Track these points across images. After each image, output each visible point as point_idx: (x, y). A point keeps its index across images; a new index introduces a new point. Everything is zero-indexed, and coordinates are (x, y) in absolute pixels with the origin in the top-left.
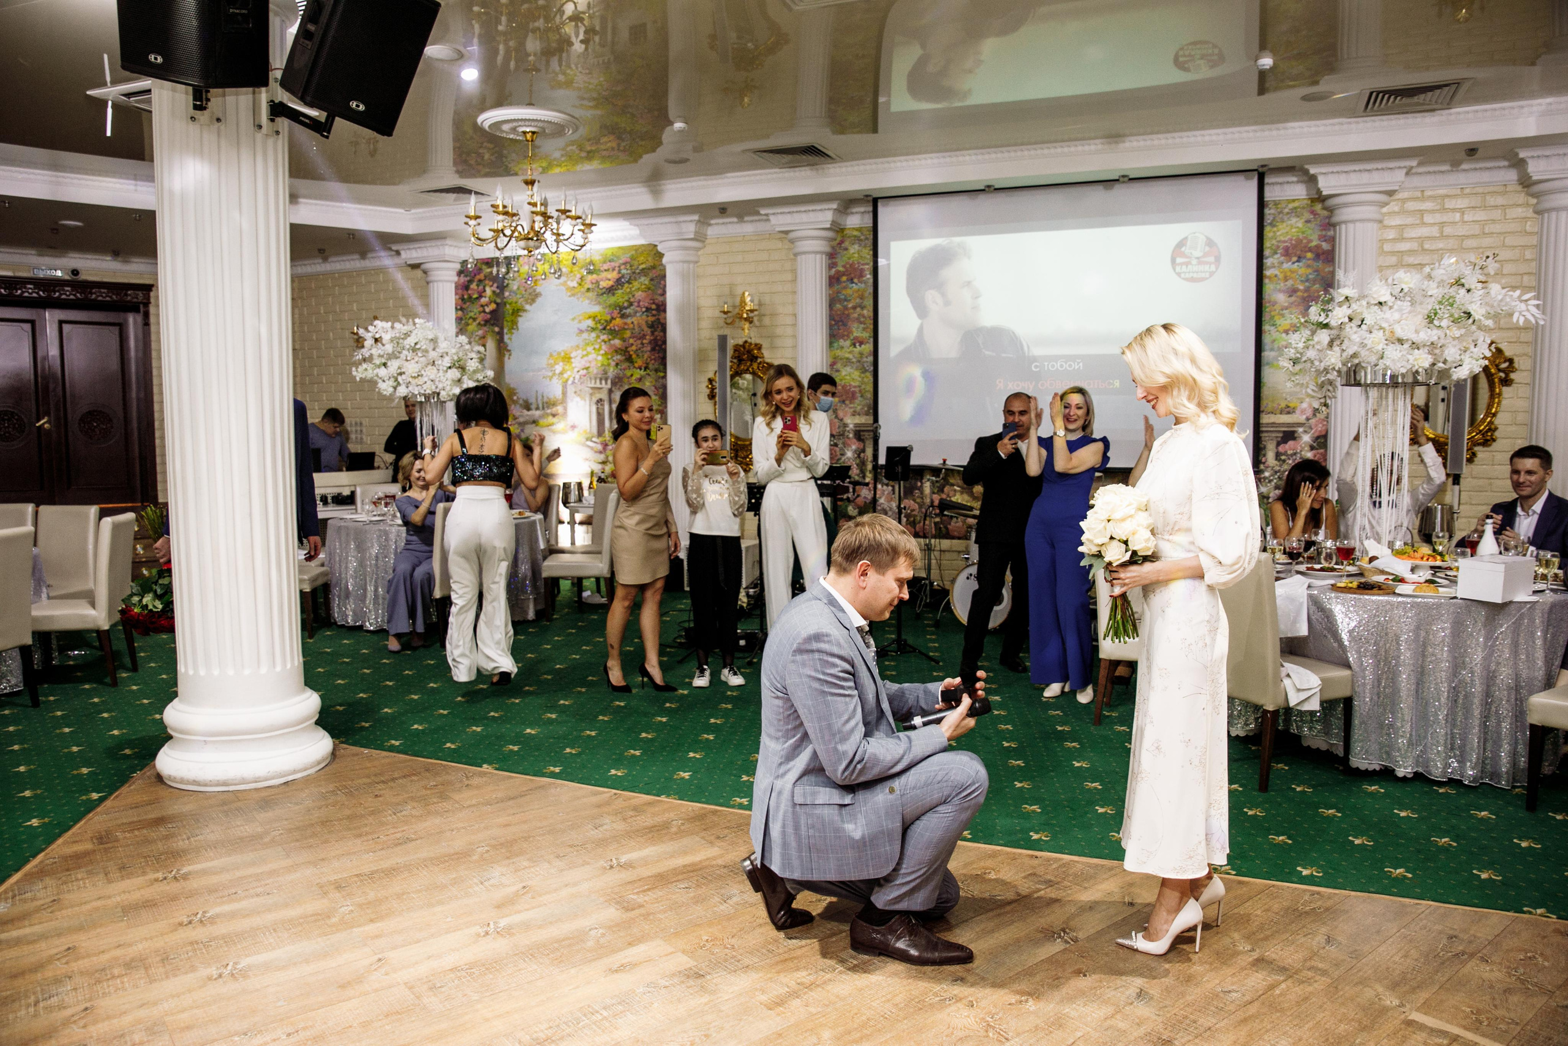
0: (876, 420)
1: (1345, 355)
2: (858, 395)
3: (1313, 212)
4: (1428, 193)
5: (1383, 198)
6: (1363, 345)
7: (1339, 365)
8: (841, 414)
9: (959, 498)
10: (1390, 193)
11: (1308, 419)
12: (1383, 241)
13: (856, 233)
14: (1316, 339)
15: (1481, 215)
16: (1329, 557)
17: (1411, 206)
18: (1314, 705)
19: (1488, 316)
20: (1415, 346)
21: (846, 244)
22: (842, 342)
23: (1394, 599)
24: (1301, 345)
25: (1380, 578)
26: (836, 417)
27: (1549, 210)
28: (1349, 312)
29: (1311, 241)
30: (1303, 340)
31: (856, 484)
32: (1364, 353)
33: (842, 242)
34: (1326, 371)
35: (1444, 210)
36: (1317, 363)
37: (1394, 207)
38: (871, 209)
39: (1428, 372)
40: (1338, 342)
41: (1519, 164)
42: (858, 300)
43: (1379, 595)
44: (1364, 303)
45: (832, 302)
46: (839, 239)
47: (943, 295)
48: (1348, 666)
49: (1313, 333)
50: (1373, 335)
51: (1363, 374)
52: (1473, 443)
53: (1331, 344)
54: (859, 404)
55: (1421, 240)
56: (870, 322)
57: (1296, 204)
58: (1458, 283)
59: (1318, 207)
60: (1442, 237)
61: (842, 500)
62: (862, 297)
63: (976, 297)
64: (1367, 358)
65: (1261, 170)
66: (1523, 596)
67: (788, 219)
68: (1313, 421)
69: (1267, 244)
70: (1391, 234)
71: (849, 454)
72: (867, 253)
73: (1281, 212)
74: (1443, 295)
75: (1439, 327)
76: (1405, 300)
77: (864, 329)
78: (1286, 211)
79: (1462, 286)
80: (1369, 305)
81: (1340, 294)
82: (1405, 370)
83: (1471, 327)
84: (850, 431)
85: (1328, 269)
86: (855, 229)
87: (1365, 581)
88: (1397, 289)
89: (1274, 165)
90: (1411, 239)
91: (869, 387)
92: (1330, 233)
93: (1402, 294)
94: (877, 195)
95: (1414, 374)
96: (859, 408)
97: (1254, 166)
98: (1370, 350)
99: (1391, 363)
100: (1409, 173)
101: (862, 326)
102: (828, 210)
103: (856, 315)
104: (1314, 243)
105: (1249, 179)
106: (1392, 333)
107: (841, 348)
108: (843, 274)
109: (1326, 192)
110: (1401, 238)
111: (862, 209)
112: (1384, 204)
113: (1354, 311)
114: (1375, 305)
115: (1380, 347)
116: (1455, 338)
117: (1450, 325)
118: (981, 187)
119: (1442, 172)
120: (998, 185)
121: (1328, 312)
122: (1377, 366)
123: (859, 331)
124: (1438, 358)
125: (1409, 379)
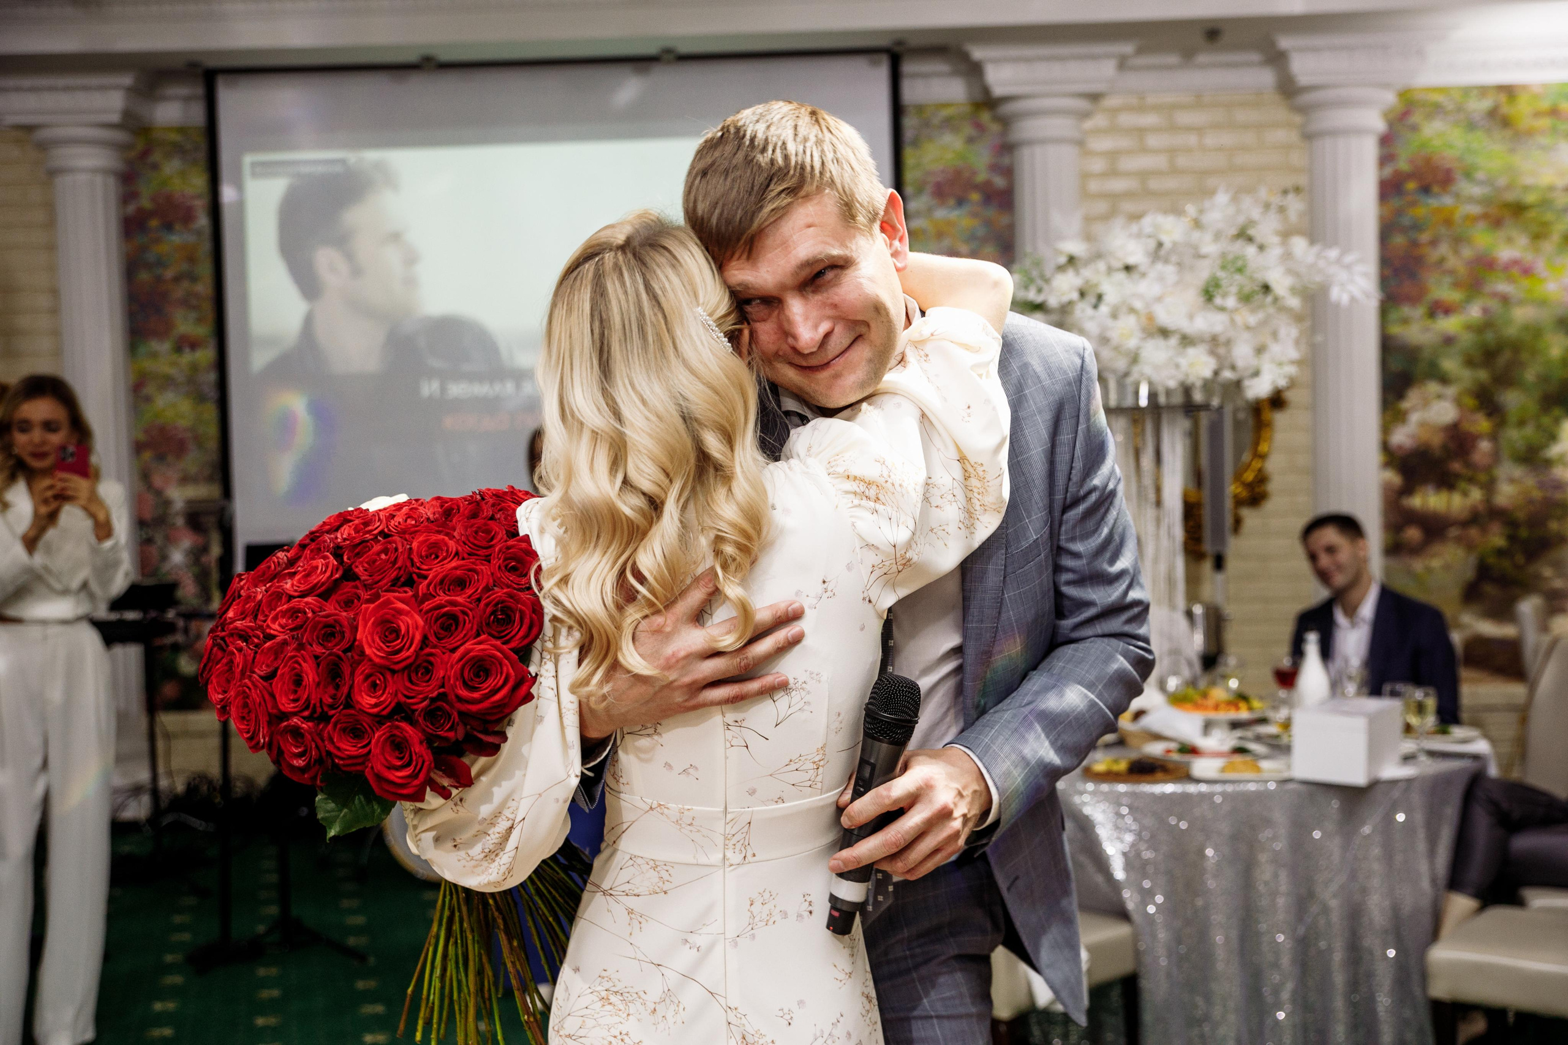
0: (227, 492)
2: (192, 444)
3: (977, 125)
4: (1151, 100)
5: (1082, 104)
6: (1105, 341)
8: (157, 481)
10: (1095, 97)
12: (1085, 176)
13: (174, 137)
15: (1227, 139)
17: (1126, 119)
19: (1293, 290)
20: (1187, 341)
21: (156, 156)
22: (155, 345)
23: (1192, 788)
25: (1156, 749)
26: (150, 487)
27: (1321, 134)
28: (1079, 282)
29: (975, 173)
31: (192, 615)
32: (1106, 355)
33: (145, 153)
35: (1173, 128)
37: (1099, 120)
38: (200, 90)
39: (1208, 386)
41: (1277, 59)
42: (185, 267)
43: (1166, 782)
44: (1101, 266)
45: (132, 267)
46: (140, 146)
47: (350, 257)
48: (1123, 915)
50: (1120, 323)
52: (1239, 502)
54: (194, 461)
55: (1143, 175)
56: (208, 308)
57: (950, 111)
58: (1244, 235)
59: (985, 117)
60: (1174, 171)
61: (162, 648)
62: (191, 259)
63: (411, 259)
64: (1112, 362)
65: (897, 49)
66: (1392, 771)
67: (31, 101)
69: (909, 176)
70: (1099, 166)
71: (177, 557)
72: (198, 181)
73: (927, 124)
74: (1223, 255)
75: (1222, 309)
76: (1166, 261)
77: (199, 321)
78: (936, 121)
79: (1250, 239)
80: (1110, 270)
81: (1059, 252)
82: (1172, 384)
83: (1271, 310)
84: (177, 514)
85: (1004, 220)
86: (171, 129)
87: (1134, 755)
88: (1152, 244)
89: (914, 42)
90: (1127, 174)
91: (213, 430)
92: (1006, 161)
93: (1163, 252)
94: (212, 63)
95: (1187, 390)
96: (193, 469)
97: (883, 42)
98: (1117, 349)
99: (1148, 370)
100: (1123, 64)
101: (193, 315)
102: (116, 87)
103: (179, 292)
104: (982, 177)
105: (875, 64)
106: (1151, 318)
107: (154, 355)
108: (151, 214)
109: (998, 91)
110: (1113, 172)
111: (183, 91)
112: (1085, 115)
113: (1087, 282)
114: (1118, 270)
115: (1132, 343)
116: (1248, 328)
117: (1239, 306)
118: (412, 57)
119: (1169, 68)
120: (445, 56)
121: (1040, 282)
122: (1126, 374)
123: (186, 324)
124: (1224, 362)
125: (1178, 399)
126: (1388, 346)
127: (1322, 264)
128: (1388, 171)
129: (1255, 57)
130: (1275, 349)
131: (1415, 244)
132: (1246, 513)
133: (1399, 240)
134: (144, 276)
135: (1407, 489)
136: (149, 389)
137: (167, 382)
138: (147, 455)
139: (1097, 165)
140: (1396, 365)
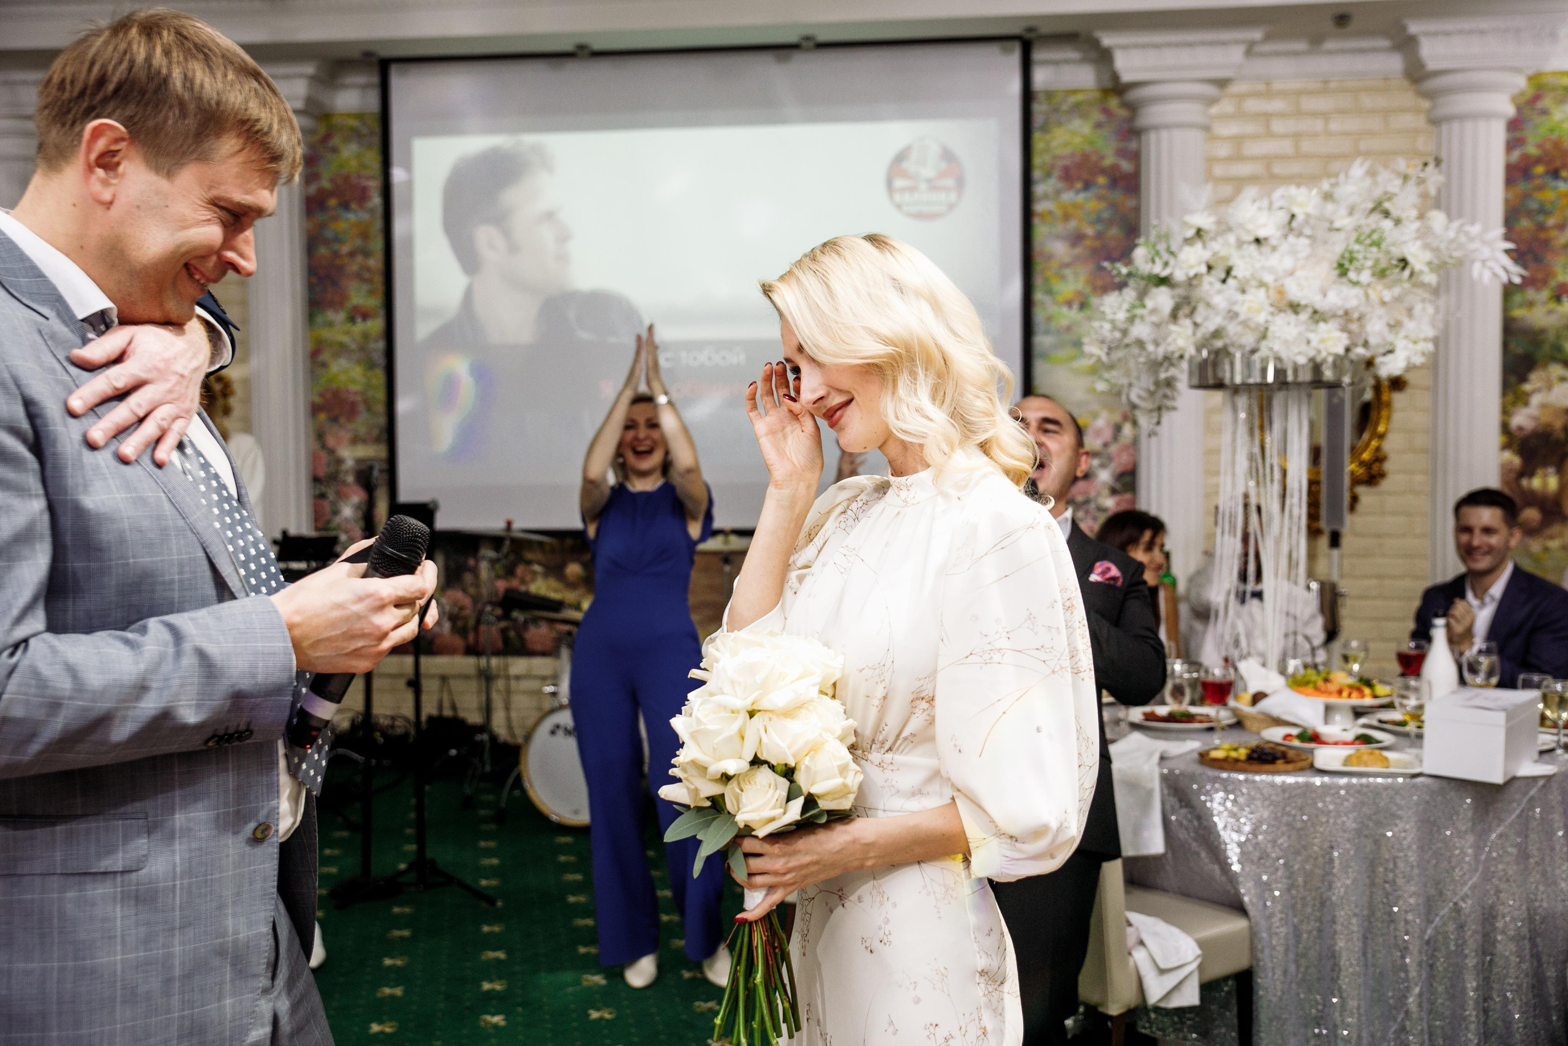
0: (392, 451)
1: (1200, 333)
2: (361, 408)
3: (1106, 111)
4: (1277, 86)
5: (1210, 90)
6: (1232, 315)
7: (1191, 351)
8: (331, 441)
9: (541, 586)
10: (1222, 83)
11: (1106, 445)
12: (1211, 160)
13: (352, 122)
14: (1149, 303)
15: (1352, 124)
16: (1178, 692)
17: (1252, 105)
18: (1190, 997)
19: (1431, 266)
20: (1318, 316)
21: (336, 141)
22: (330, 315)
23: (1315, 781)
24: (1121, 316)
25: (1276, 734)
26: (324, 446)
27: (1448, 119)
28: (1207, 255)
29: (1102, 158)
30: (1126, 306)
32: (1233, 329)
33: (327, 137)
34: (1168, 360)
35: (1299, 114)
36: (1150, 348)
37: (1226, 106)
38: (375, 79)
39: (1338, 362)
40: (1186, 310)
41: (1406, 44)
42: (359, 242)
43: (1287, 772)
44: (1231, 238)
45: (312, 243)
46: (322, 131)
47: (507, 234)
48: (1240, 909)
49: (1142, 295)
50: (1248, 297)
51: (1227, 367)
52: (1356, 481)
53: (1174, 316)
54: (366, 422)
55: (1268, 160)
56: (379, 280)
57: (1079, 97)
58: (1380, 209)
59: (1113, 103)
60: (1299, 156)
62: (365, 236)
63: (564, 237)
64: (1239, 336)
65: (1028, 36)
66: (1529, 768)
68: (1113, 449)
69: (1037, 160)
70: (1224, 150)
71: (347, 512)
72: (373, 159)
73: (1056, 110)
74: (1358, 228)
75: (1356, 284)
76: (1300, 234)
77: (371, 292)
78: (1065, 107)
79: (1387, 214)
80: (1240, 244)
81: (1186, 225)
82: (1302, 360)
83: (1407, 285)
84: (347, 472)
85: (1130, 203)
86: (349, 115)
87: (1254, 742)
88: (1284, 217)
89: (1045, 29)
90: (1253, 159)
91: (381, 395)
92: (1133, 145)
93: (1294, 224)
94: (385, 53)
95: (1316, 367)
96: (362, 430)
97: (1015, 30)
98: (1245, 324)
99: (1277, 347)
100: (1250, 51)
101: (365, 287)
102: (301, 76)
103: (353, 267)
104: (1108, 161)
105: (1007, 51)
106: (1281, 292)
107: (330, 324)
108: (331, 194)
109: (1126, 77)
110: (1237, 157)
111: (361, 79)
112: (1212, 101)
113: (1215, 254)
114: (1250, 243)
115: (1261, 318)
116: (1383, 303)
117: (1373, 279)
118: (568, 47)
119: (1296, 54)
120: (597, 46)
121: (1166, 256)
122: (1254, 351)
123: (360, 296)
124: (1357, 339)
125: (1306, 376)
126: (1510, 328)
127: (1463, 239)
128: (1516, 155)
129: (1384, 43)
130: (1410, 325)
131: (1541, 227)
132: (1361, 490)
133: (1525, 223)
134: (323, 251)
135: (1527, 471)
136: (325, 356)
137: (342, 349)
138: (322, 416)
139: (1223, 150)
140: (1518, 349)
